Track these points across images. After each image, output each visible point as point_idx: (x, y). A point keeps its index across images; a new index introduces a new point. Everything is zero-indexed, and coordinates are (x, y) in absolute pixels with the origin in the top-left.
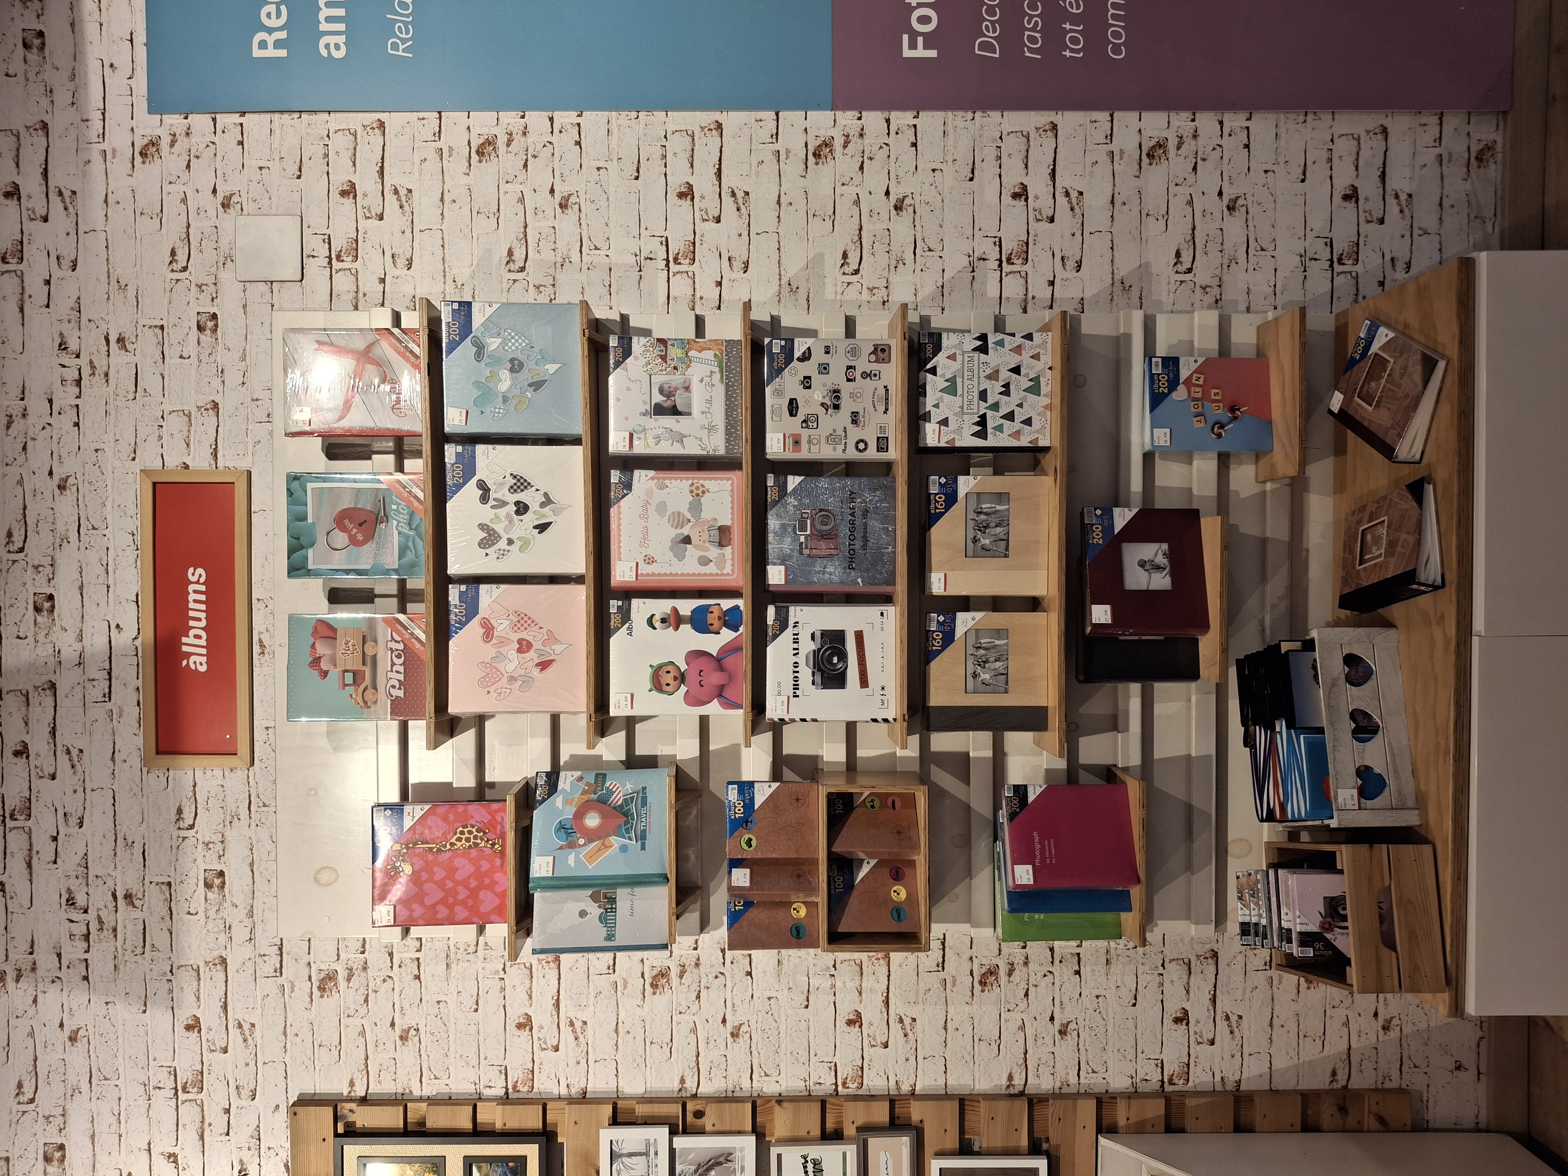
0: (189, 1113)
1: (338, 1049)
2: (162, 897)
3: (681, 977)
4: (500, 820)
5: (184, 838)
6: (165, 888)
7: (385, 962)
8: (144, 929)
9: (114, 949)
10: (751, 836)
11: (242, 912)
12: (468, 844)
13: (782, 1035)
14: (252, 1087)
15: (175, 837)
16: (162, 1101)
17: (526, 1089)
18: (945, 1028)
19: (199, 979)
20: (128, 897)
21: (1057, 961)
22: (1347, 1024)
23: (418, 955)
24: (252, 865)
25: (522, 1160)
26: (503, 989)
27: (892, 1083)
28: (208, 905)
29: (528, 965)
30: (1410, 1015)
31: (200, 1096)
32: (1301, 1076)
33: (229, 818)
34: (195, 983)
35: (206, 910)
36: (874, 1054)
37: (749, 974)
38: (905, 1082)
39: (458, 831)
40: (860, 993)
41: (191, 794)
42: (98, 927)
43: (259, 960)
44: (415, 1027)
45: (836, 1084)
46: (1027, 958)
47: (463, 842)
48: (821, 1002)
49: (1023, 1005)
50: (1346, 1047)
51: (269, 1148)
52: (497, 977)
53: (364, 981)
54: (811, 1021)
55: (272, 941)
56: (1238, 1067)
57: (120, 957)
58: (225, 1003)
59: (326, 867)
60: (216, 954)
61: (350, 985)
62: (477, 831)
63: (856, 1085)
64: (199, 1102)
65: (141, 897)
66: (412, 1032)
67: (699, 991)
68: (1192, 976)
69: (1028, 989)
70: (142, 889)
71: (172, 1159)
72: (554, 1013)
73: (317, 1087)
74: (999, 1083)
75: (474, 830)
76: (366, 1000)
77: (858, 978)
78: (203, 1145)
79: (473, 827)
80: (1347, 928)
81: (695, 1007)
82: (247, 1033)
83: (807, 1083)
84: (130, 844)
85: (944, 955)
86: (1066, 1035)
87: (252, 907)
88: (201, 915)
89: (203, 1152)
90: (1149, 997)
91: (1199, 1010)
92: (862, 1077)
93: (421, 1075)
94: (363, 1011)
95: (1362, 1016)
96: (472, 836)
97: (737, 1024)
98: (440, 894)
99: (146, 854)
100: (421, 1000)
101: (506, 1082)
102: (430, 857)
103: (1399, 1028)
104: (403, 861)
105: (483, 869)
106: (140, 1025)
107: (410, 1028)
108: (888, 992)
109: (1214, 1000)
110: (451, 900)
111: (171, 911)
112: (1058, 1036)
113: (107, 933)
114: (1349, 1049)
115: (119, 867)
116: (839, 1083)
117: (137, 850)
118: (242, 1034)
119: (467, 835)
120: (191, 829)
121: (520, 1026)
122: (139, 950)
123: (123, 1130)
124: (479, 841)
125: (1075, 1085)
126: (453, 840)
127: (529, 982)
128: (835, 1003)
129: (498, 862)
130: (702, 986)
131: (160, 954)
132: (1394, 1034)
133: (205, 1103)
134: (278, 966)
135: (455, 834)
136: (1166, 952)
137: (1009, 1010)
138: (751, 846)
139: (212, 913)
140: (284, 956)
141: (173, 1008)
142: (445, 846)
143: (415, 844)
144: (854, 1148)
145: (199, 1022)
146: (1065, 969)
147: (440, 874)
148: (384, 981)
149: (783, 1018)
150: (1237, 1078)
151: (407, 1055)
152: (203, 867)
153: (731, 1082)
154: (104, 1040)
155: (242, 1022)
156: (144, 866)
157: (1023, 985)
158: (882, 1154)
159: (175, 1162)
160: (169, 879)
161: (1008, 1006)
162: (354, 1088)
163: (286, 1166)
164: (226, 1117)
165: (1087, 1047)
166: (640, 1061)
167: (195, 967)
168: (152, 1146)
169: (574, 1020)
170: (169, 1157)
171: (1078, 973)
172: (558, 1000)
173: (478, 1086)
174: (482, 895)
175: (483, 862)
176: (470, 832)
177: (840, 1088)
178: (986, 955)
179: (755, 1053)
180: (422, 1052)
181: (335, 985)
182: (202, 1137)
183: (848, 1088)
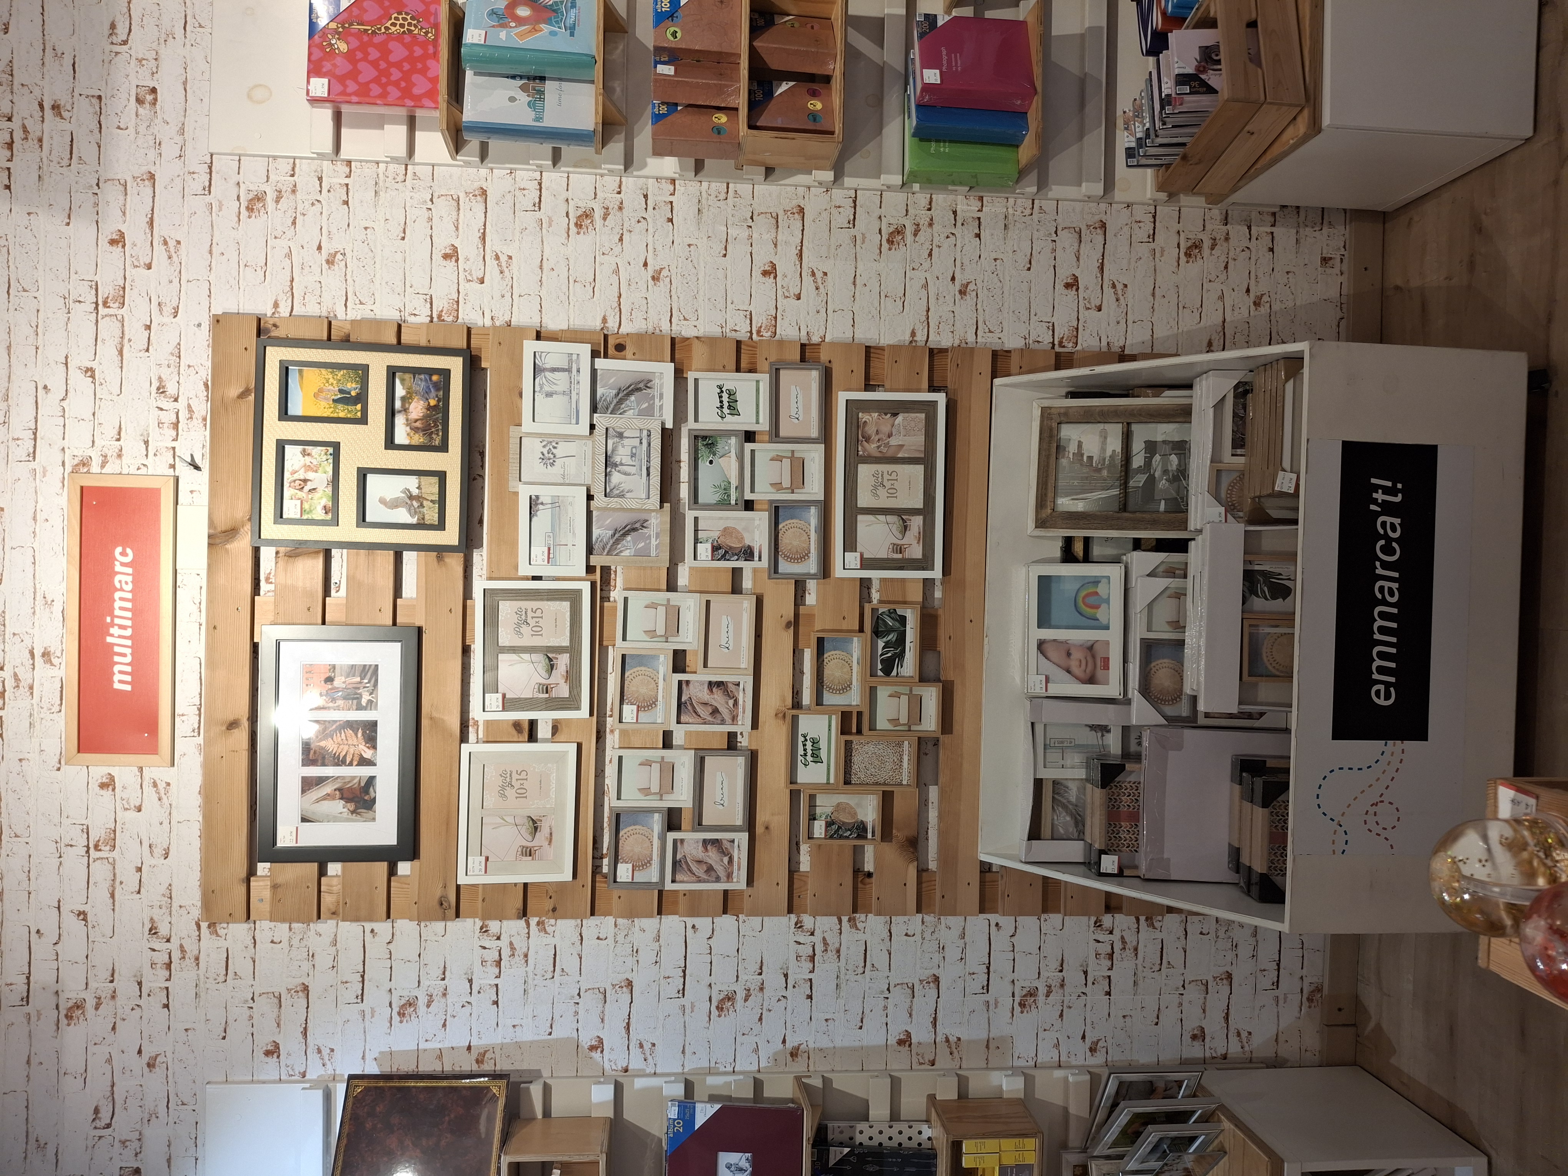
0: (109, 329)
1: (263, 270)
2: (91, 110)
3: (605, 219)
4: (433, 11)
5: (117, 53)
6: (95, 101)
7: (314, 186)
8: (72, 141)
9: (39, 160)
10: (677, 29)
11: (173, 128)
12: (402, 30)
13: (701, 281)
14: (175, 304)
15: (107, 51)
16: (82, 314)
17: (450, 319)
18: (854, 284)
19: (126, 194)
20: (56, 107)
21: (959, 224)
22: (1222, 297)
23: (347, 181)
24: (185, 83)
25: (445, 374)
26: (430, 219)
27: (804, 333)
28: (138, 120)
29: (455, 197)
30: (1279, 293)
31: (121, 312)
32: (1180, 345)
33: (163, 36)
34: (122, 198)
35: (137, 125)
36: (788, 305)
37: (671, 220)
38: (816, 334)
39: (393, 17)
40: (776, 245)
41: (126, 10)
42: (23, 136)
43: (188, 178)
44: (342, 251)
45: (751, 332)
46: (932, 220)
47: (398, 27)
48: (739, 251)
49: (926, 265)
50: (1221, 319)
51: (189, 366)
52: (425, 207)
53: (293, 204)
54: (729, 269)
55: (202, 159)
56: (1122, 333)
57: (45, 168)
58: (152, 219)
59: (261, 85)
60: (144, 169)
61: (279, 207)
62: (411, 18)
63: (769, 334)
64: (119, 317)
65: (70, 109)
66: (339, 256)
67: (622, 234)
68: (1083, 245)
69: (932, 250)
70: (70, 101)
71: (89, 374)
72: (480, 246)
73: (241, 306)
74: (902, 338)
75: (408, 17)
76: (294, 223)
77: (774, 231)
78: (122, 360)
79: (407, 14)
80: (1220, 70)
81: (617, 249)
82: (172, 250)
83: (724, 329)
84: (59, 55)
85: (855, 213)
86: (965, 295)
87: (183, 124)
88: (131, 130)
89: (121, 367)
90: (1042, 262)
91: (1088, 277)
92: (775, 326)
93: (347, 299)
94: (290, 232)
95: (1236, 292)
96: (406, 23)
97: (658, 268)
98: (373, 73)
99: (76, 66)
100: (348, 225)
101: (431, 311)
102: (366, 38)
103: (1268, 305)
104: (339, 39)
105: (416, 55)
106: (63, 238)
107: (336, 252)
108: (802, 246)
109: (1102, 268)
110: (384, 80)
111: (100, 125)
112: (958, 296)
113: (32, 143)
114: (1224, 321)
115: (47, 76)
116: (754, 331)
117: (68, 61)
118: (168, 251)
119: (401, 22)
120: (124, 44)
121: (446, 257)
122: (66, 162)
123: (40, 343)
124: (413, 28)
125: (972, 343)
126: (388, 25)
127: (456, 214)
128: (751, 253)
129: (431, 50)
130: (625, 230)
131: (87, 167)
132: (1264, 310)
133: (126, 319)
134: (207, 184)
135: (391, 19)
136: (1059, 220)
137: (913, 269)
138: (676, 37)
139: (142, 129)
140: (213, 174)
141: (97, 222)
142: (380, 29)
143: (351, 24)
144: (766, 376)
145: (124, 238)
146: (966, 232)
147: (374, 54)
148: (313, 204)
149: (702, 264)
150: (1122, 344)
151: (333, 280)
152: (135, 82)
153: (651, 324)
154: (24, 251)
155: (168, 239)
156: (74, 78)
157: (927, 246)
158: (793, 387)
159: (93, 376)
160: (99, 93)
161: (913, 265)
162: (278, 310)
163: (206, 385)
164: (146, 333)
165: (985, 308)
166: (564, 298)
167: (122, 182)
168: (69, 360)
169: (500, 254)
170: (86, 372)
171: (978, 236)
172: (484, 234)
173: (402, 314)
174: (416, 78)
175: (416, 48)
176: (404, 19)
177: (755, 336)
178: (894, 214)
179: (674, 297)
180: (348, 277)
181: (264, 206)
182: (121, 353)
183: (762, 336)
